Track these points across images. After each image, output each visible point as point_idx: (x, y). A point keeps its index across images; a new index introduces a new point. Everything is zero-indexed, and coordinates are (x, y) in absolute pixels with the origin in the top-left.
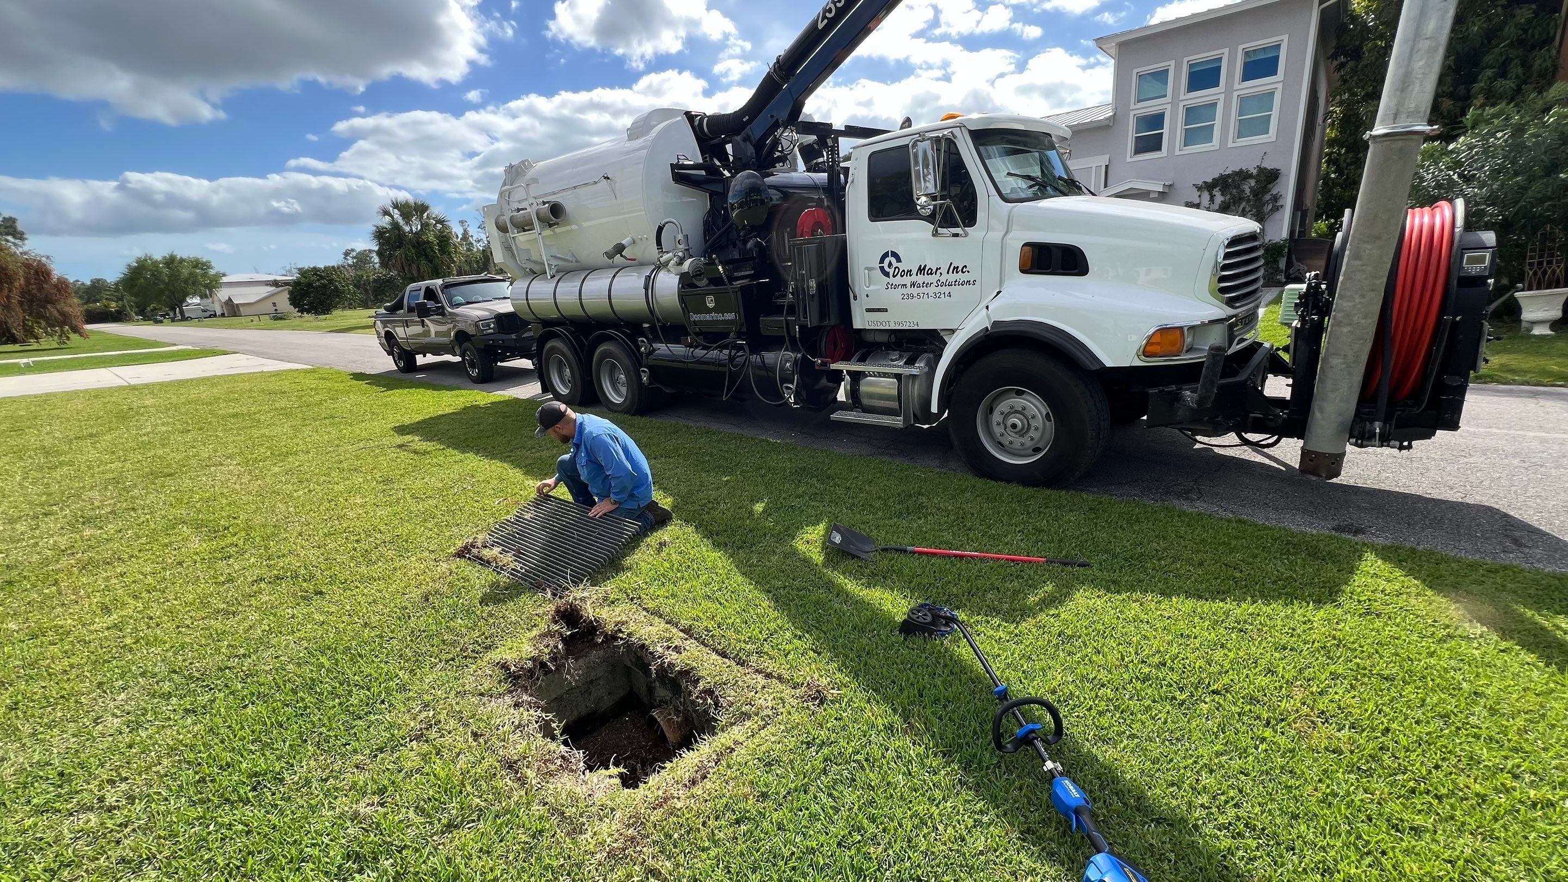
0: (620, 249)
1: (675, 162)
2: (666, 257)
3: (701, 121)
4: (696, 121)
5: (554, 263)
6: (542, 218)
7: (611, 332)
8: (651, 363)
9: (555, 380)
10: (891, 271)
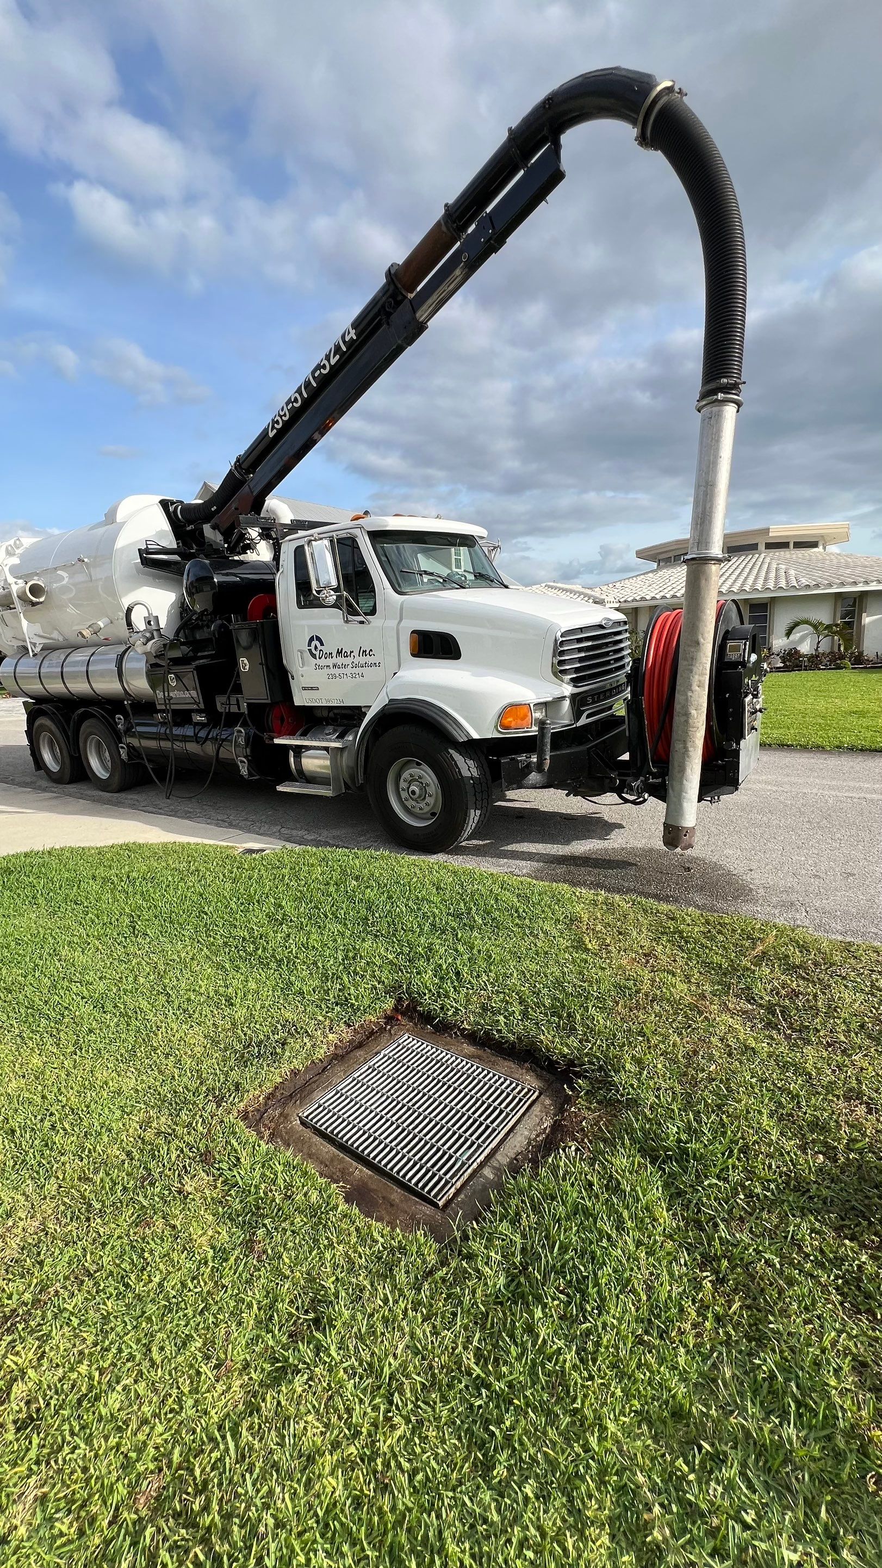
0: (95, 628)
1: (144, 547)
2: (136, 636)
3: (176, 508)
4: (171, 509)
5: (38, 641)
6: (22, 597)
7: (93, 710)
8: (129, 740)
9: (47, 756)
10: (317, 653)
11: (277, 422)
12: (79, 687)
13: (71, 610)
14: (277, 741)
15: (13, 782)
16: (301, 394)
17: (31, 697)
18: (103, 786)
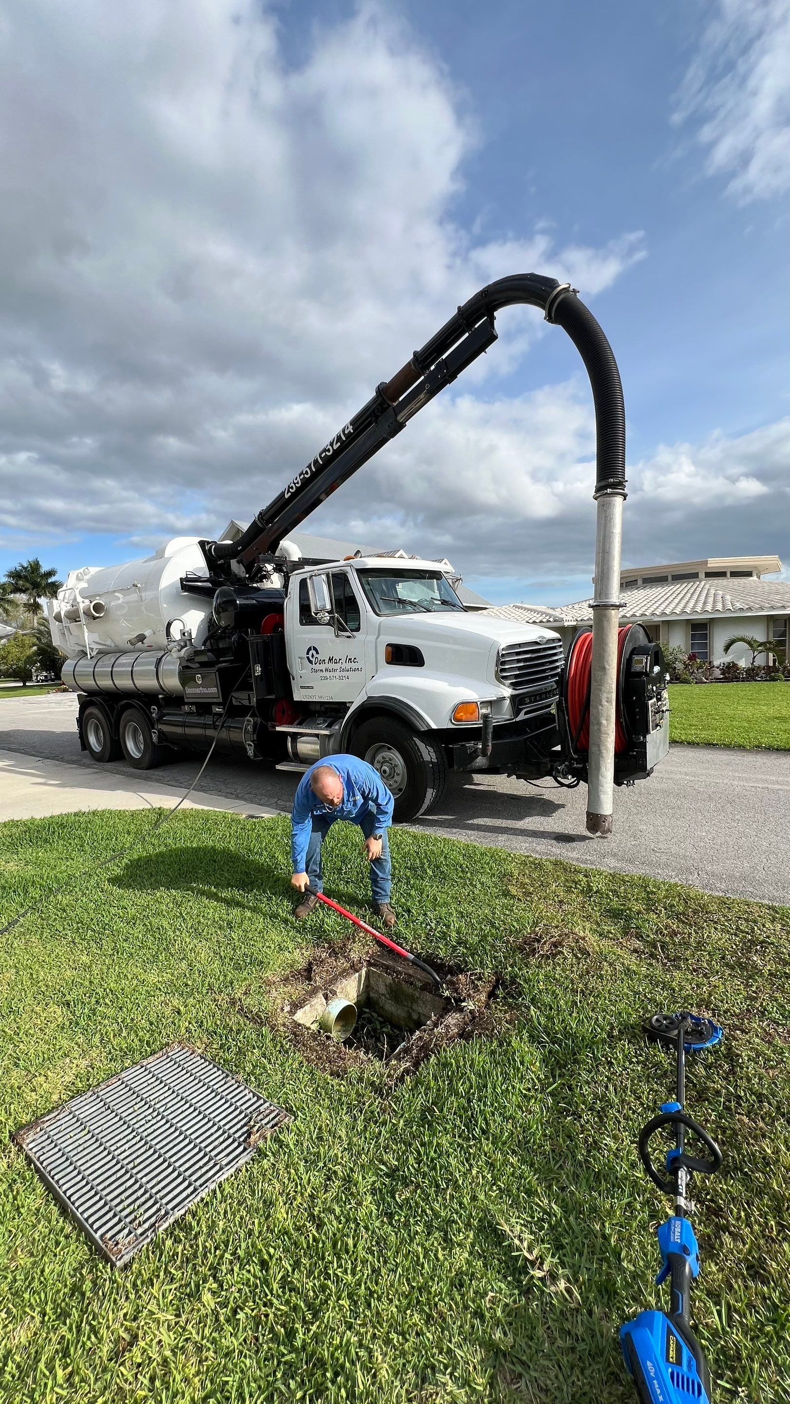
0: (141, 638)
1: (184, 576)
2: (173, 644)
3: (211, 547)
4: (207, 547)
5: (95, 646)
6: (87, 613)
7: (134, 701)
8: (160, 727)
9: (92, 739)
10: (313, 660)
11: (292, 488)
12: (124, 683)
13: (124, 624)
14: (278, 729)
15: (62, 760)
16: (310, 469)
17: (84, 691)
18: (136, 764)
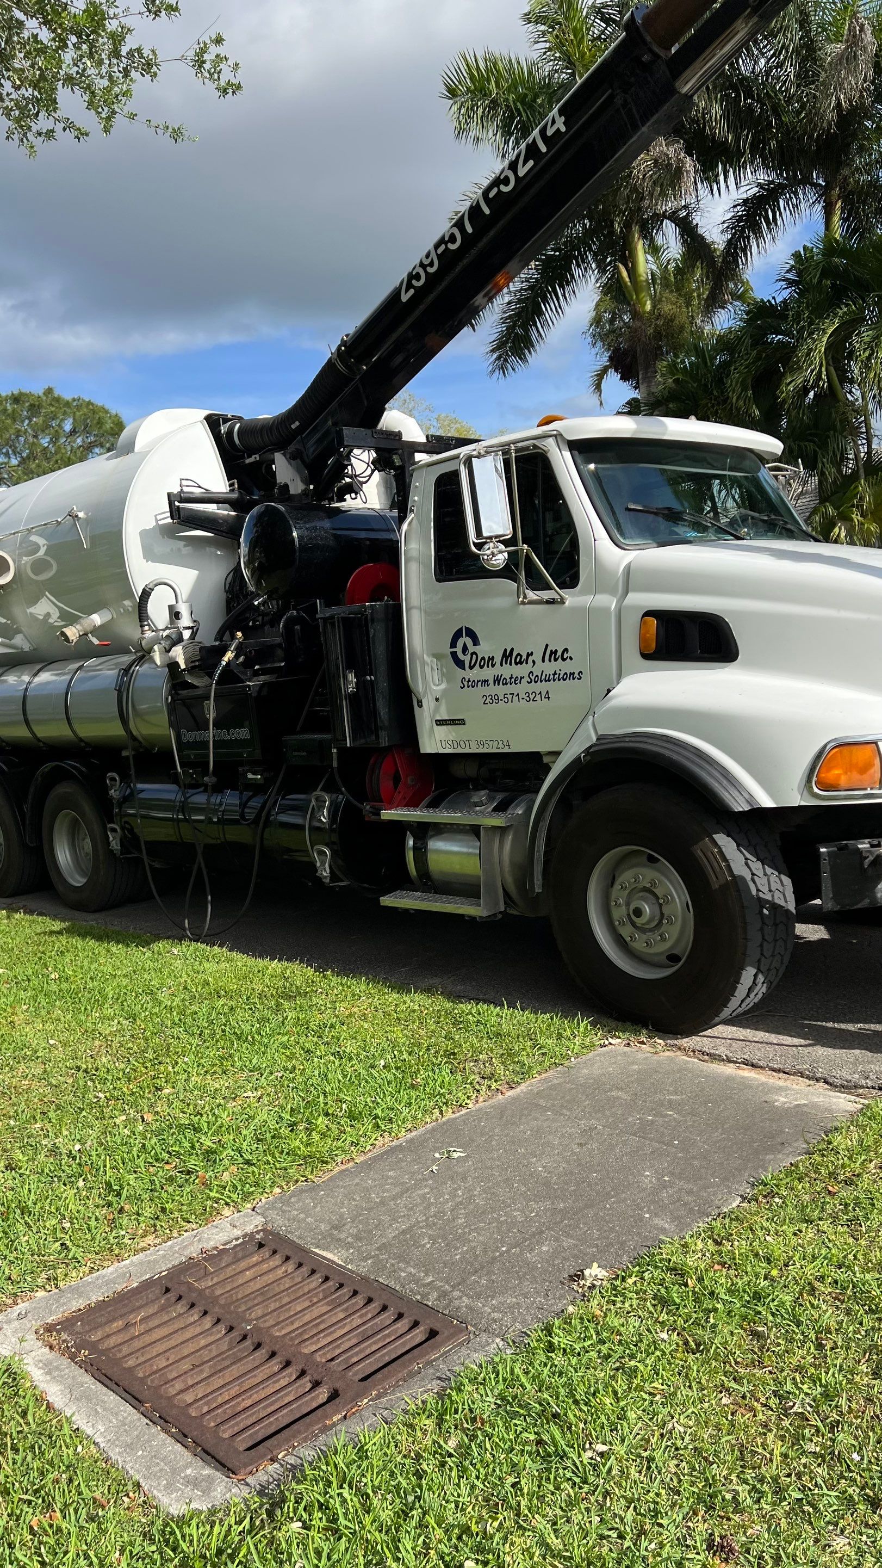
1: (176, 489)
2: (153, 637)
3: (231, 428)
4: (224, 429)
7: (70, 764)
8: (126, 817)
10: (467, 659)
11: (418, 277)
12: (50, 727)
14: (386, 815)
16: (461, 228)
